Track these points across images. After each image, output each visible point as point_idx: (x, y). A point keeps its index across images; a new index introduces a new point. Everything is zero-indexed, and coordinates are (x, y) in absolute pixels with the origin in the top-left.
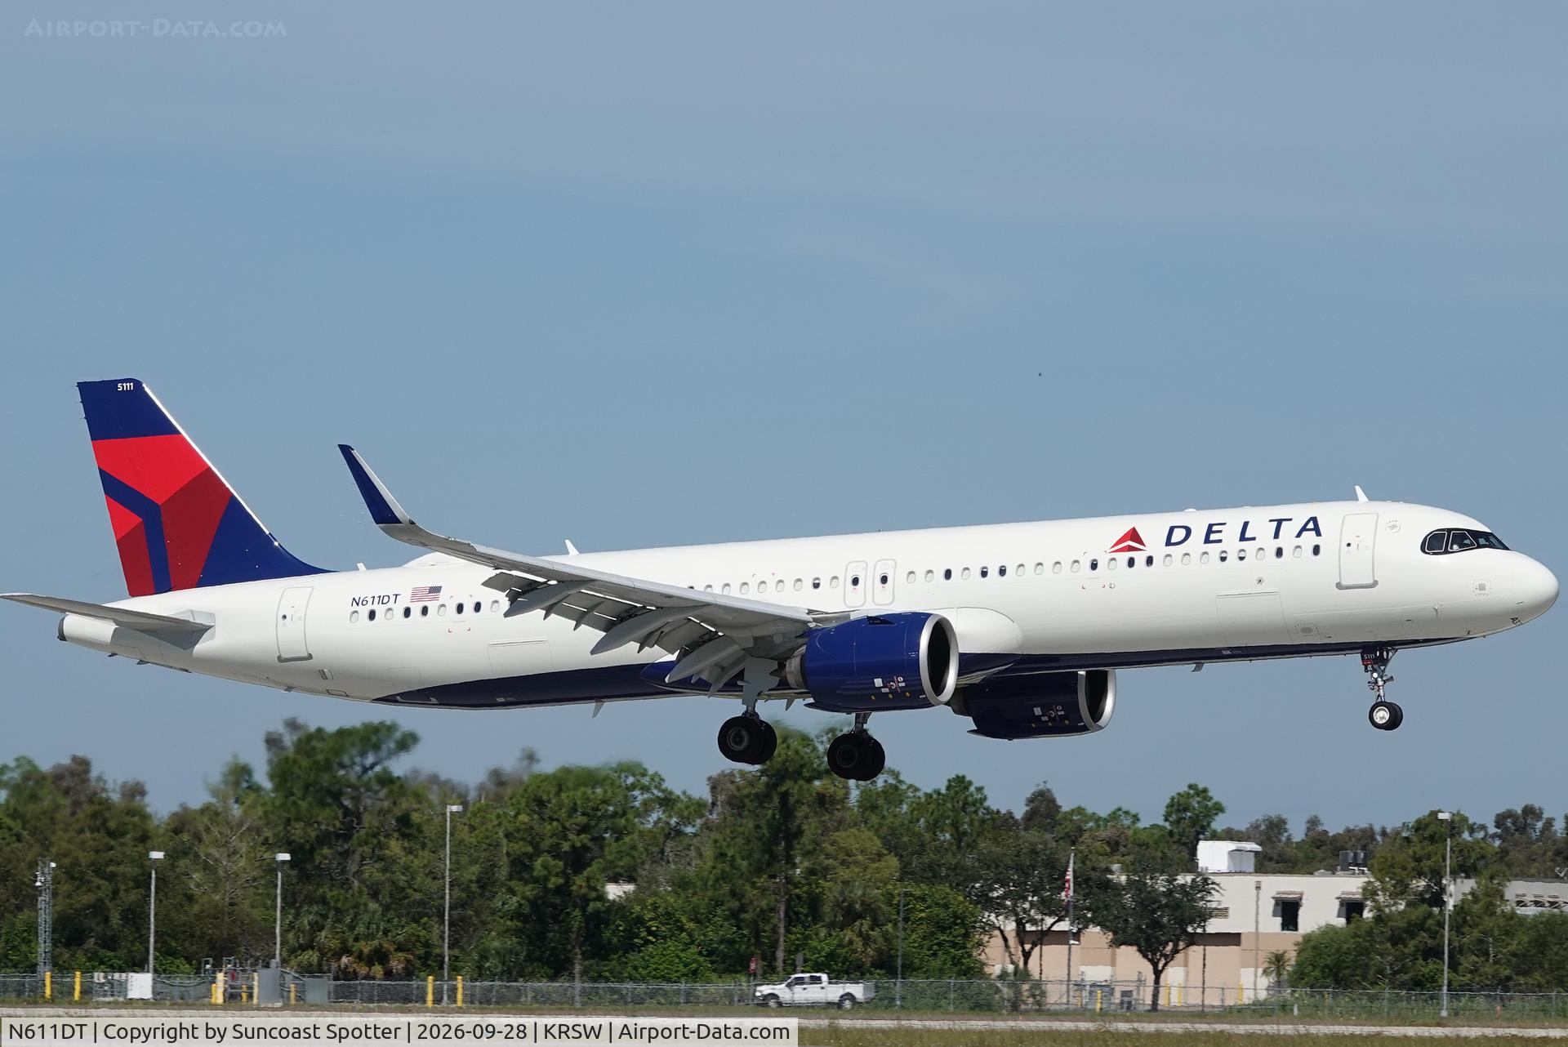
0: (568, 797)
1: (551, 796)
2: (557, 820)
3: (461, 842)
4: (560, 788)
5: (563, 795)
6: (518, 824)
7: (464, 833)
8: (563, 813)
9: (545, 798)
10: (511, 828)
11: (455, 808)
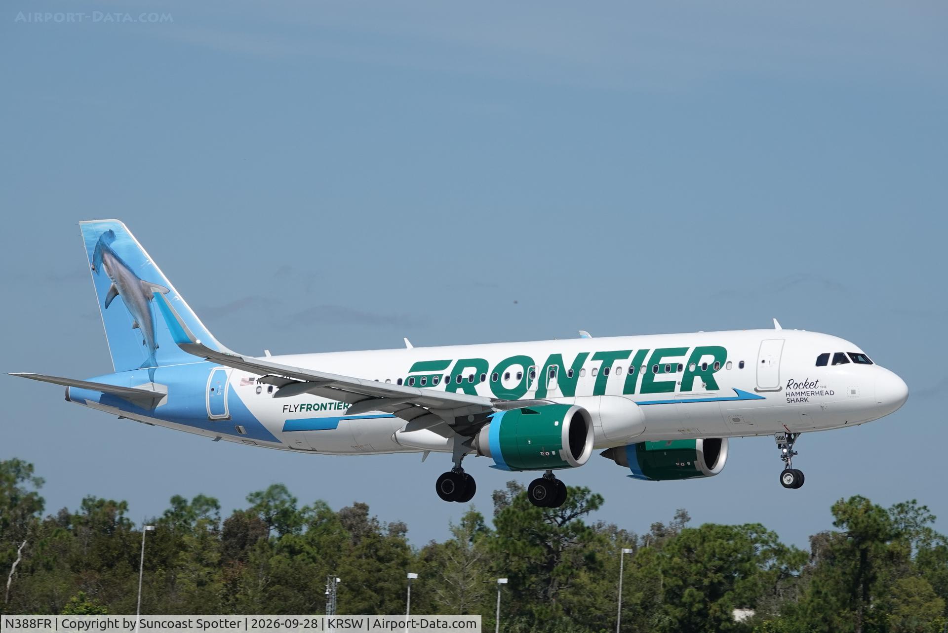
0: (709, 546)
1: (698, 545)
2: (701, 562)
3: (631, 575)
4: (704, 539)
5: (706, 545)
6: (673, 564)
7: (633, 568)
8: (705, 558)
9: (692, 546)
10: (667, 566)
11: (627, 551)
